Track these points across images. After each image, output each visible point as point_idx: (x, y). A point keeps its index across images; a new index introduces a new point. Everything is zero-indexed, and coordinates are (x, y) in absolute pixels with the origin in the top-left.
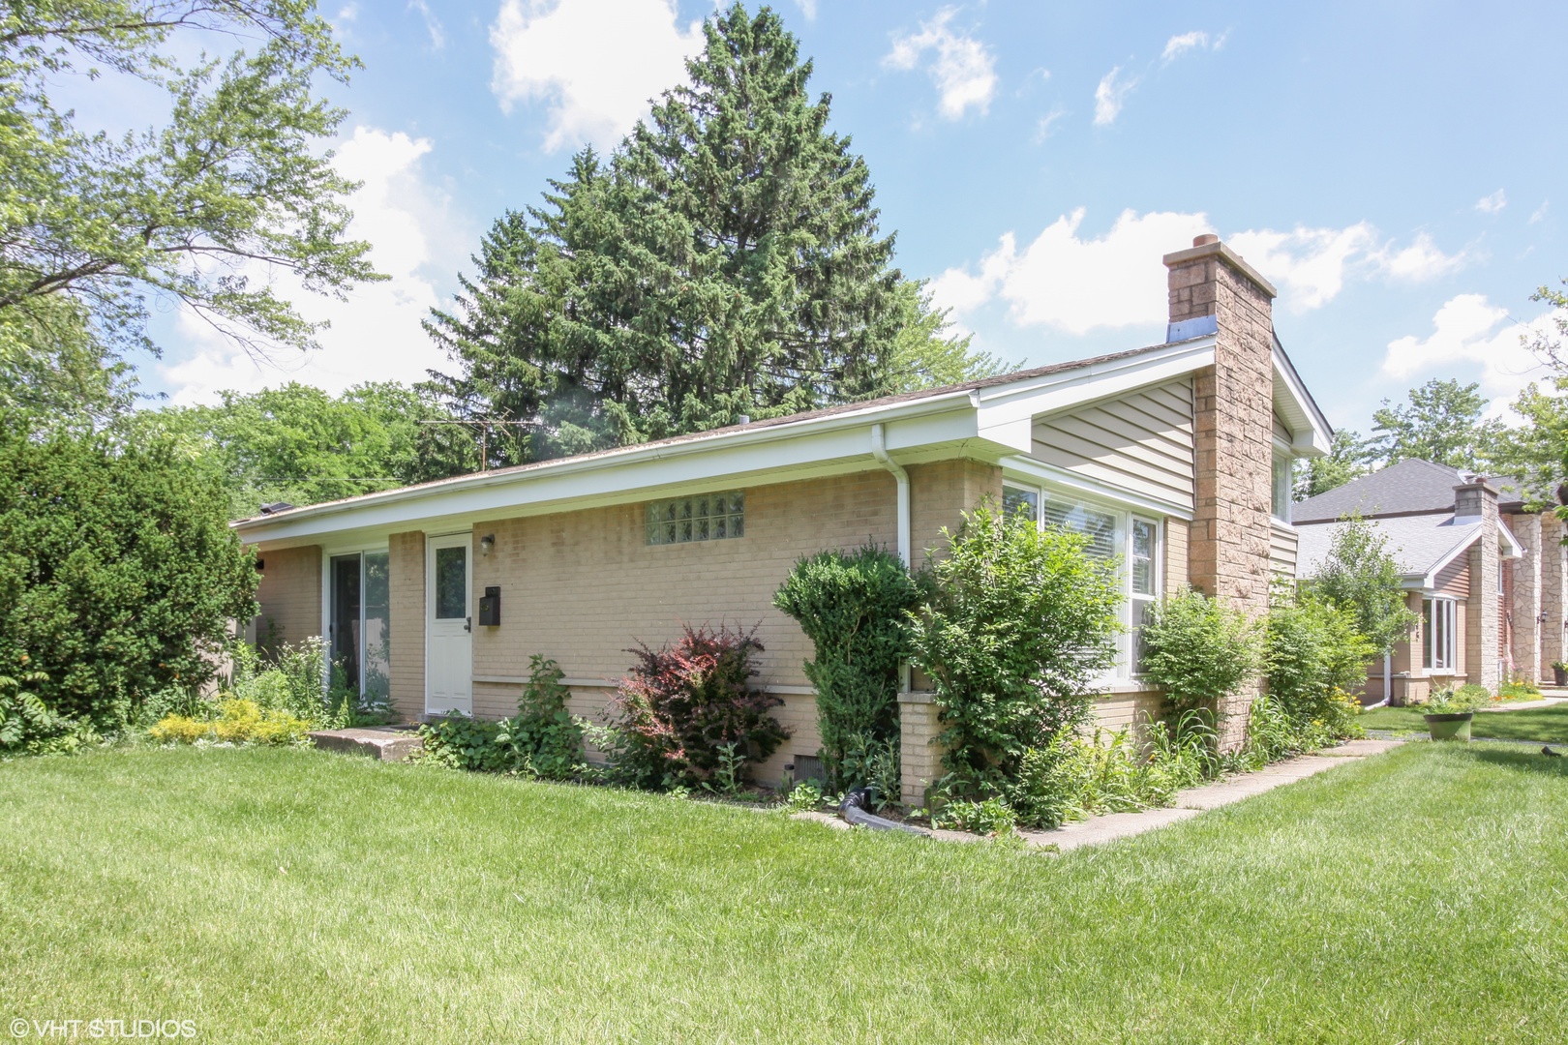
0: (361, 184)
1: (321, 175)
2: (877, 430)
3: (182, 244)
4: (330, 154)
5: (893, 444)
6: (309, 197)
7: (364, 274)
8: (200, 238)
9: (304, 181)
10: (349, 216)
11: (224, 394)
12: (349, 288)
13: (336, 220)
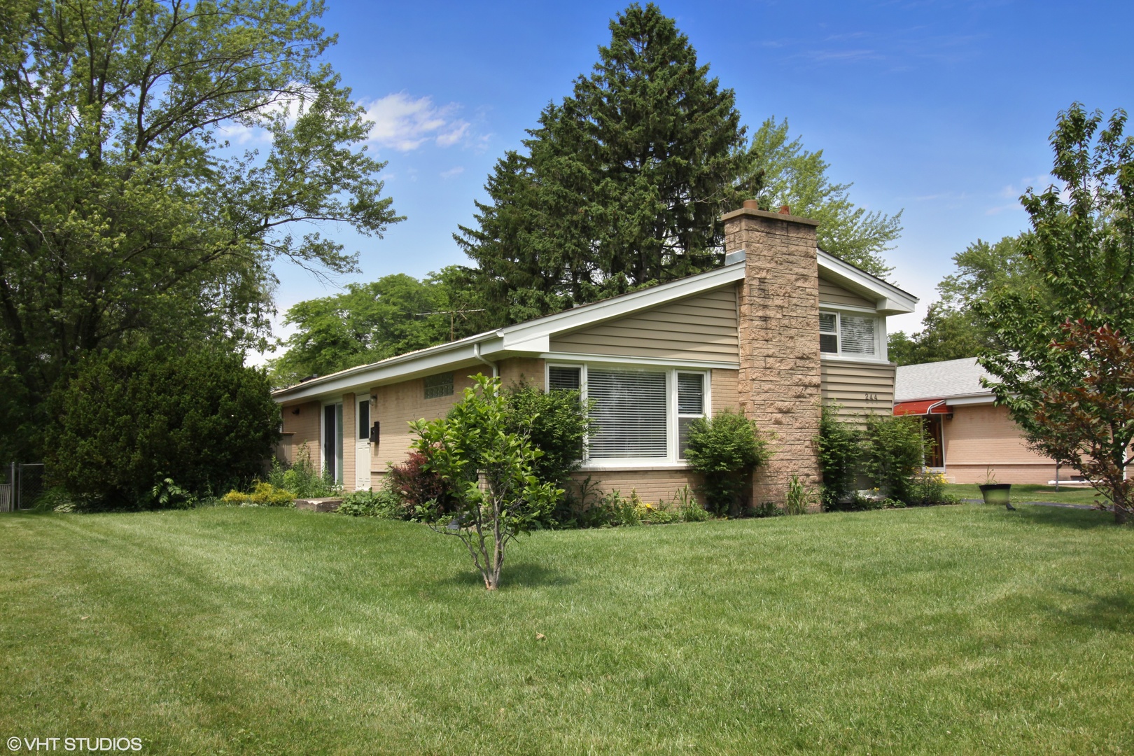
0: (386, 163)
1: (363, 162)
2: (476, 346)
3: (289, 217)
4: (365, 148)
5: (483, 353)
6: (355, 178)
7: (391, 219)
8: (298, 212)
9: (353, 168)
10: (380, 186)
11: (350, 286)
12: (384, 229)
13: (373, 189)
